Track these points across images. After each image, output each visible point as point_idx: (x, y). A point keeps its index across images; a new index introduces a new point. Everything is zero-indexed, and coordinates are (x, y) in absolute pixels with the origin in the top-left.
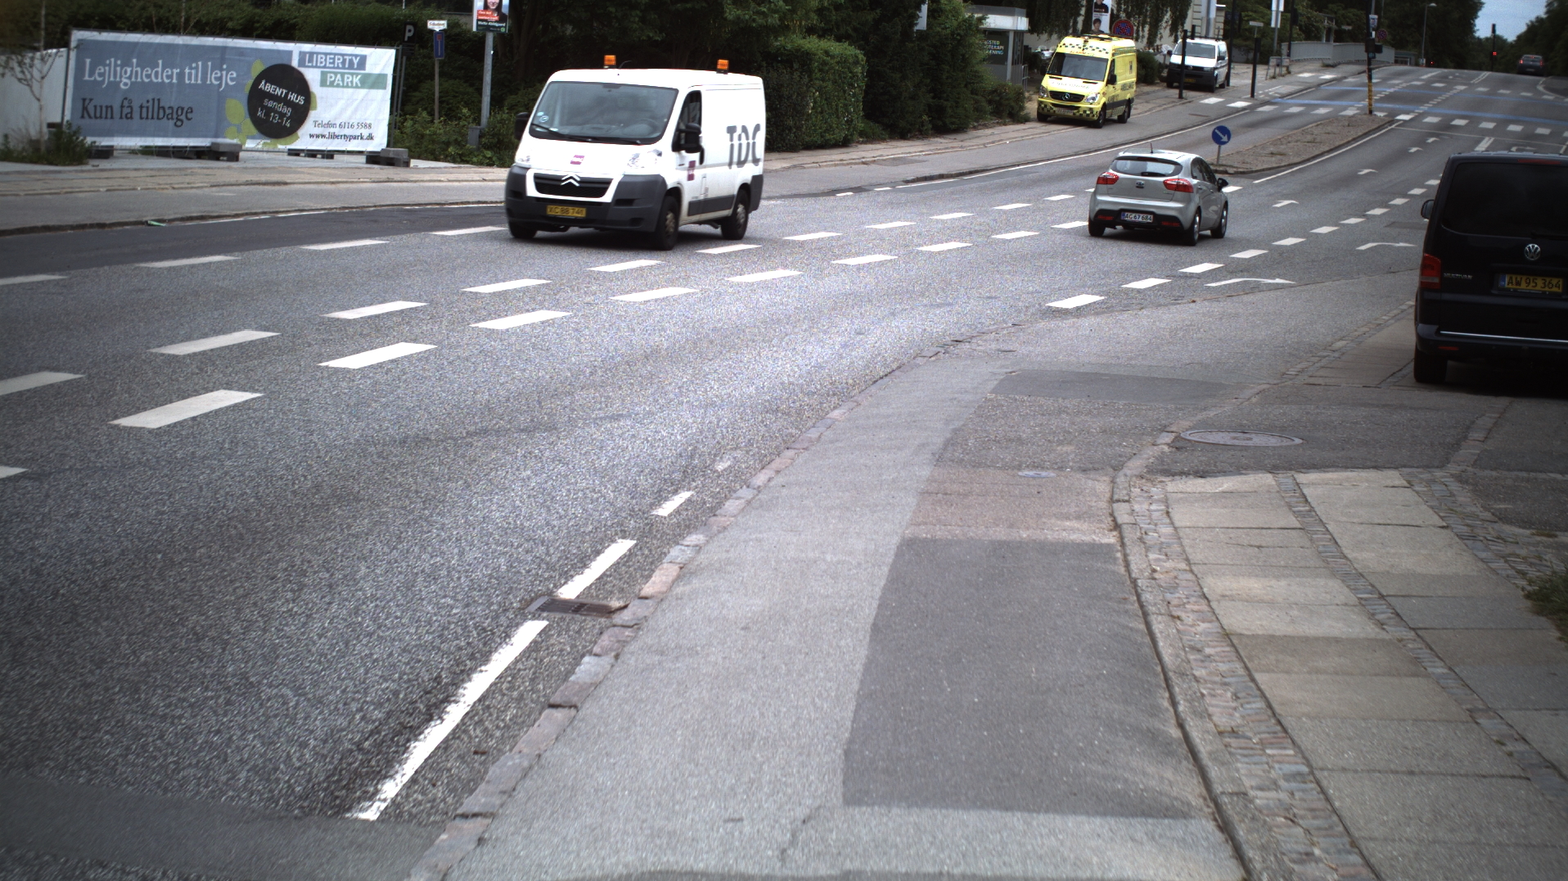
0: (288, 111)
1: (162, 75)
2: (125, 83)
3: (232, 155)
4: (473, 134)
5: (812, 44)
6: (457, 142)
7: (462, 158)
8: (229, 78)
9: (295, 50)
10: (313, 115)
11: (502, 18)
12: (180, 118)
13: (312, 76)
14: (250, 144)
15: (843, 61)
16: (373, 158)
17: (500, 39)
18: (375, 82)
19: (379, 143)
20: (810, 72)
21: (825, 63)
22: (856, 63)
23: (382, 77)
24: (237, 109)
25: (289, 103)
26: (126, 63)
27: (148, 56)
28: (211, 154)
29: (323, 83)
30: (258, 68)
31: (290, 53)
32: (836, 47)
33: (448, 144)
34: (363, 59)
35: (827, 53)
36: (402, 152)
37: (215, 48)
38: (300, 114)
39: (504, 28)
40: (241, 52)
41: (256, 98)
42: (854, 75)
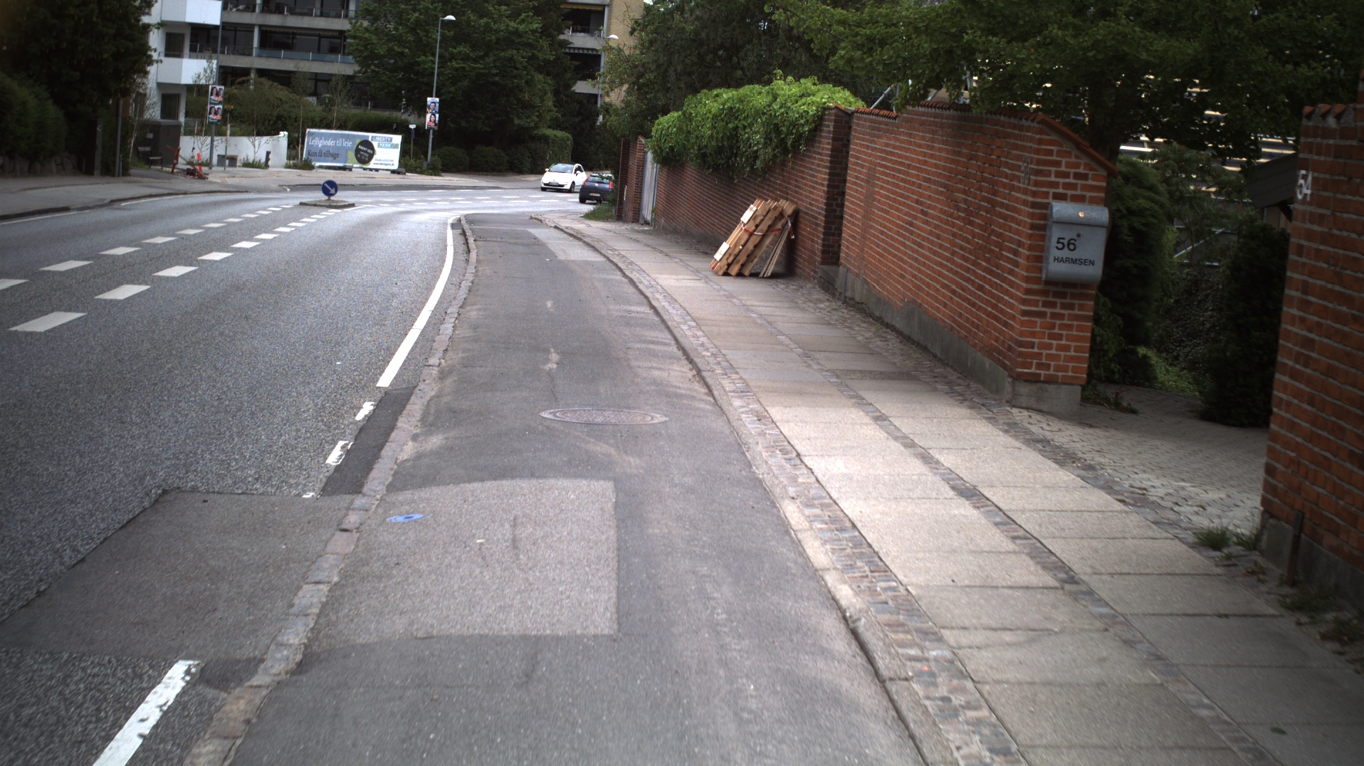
0: (367, 155)
1: (330, 143)
2: (320, 145)
3: (350, 169)
4: (425, 164)
5: (549, 132)
6: (419, 167)
7: (421, 173)
8: (350, 144)
9: (370, 135)
10: (375, 157)
11: (436, 125)
12: (335, 157)
13: (375, 144)
14: (355, 166)
15: (562, 139)
16: (393, 172)
17: (434, 131)
18: (395, 146)
19: (396, 167)
20: (548, 144)
21: (554, 140)
22: (568, 140)
23: (397, 145)
24: (351, 154)
25: (366, 152)
26: (321, 139)
27: (327, 137)
28: (344, 168)
29: (379, 146)
30: (358, 141)
31: (368, 137)
32: (559, 133)
33: (416, 168)
34: (391, 139)
35: (555, 136)
36: (403, 170)
37: (345, 134)
38: (371, 156)
39: (436, 128)
40: (354, 136)
41: (357, 151)
42: (567, 145)
